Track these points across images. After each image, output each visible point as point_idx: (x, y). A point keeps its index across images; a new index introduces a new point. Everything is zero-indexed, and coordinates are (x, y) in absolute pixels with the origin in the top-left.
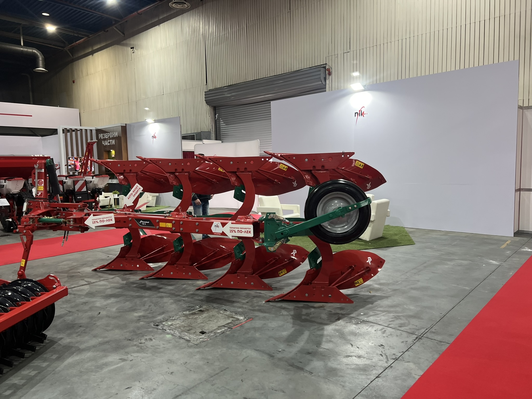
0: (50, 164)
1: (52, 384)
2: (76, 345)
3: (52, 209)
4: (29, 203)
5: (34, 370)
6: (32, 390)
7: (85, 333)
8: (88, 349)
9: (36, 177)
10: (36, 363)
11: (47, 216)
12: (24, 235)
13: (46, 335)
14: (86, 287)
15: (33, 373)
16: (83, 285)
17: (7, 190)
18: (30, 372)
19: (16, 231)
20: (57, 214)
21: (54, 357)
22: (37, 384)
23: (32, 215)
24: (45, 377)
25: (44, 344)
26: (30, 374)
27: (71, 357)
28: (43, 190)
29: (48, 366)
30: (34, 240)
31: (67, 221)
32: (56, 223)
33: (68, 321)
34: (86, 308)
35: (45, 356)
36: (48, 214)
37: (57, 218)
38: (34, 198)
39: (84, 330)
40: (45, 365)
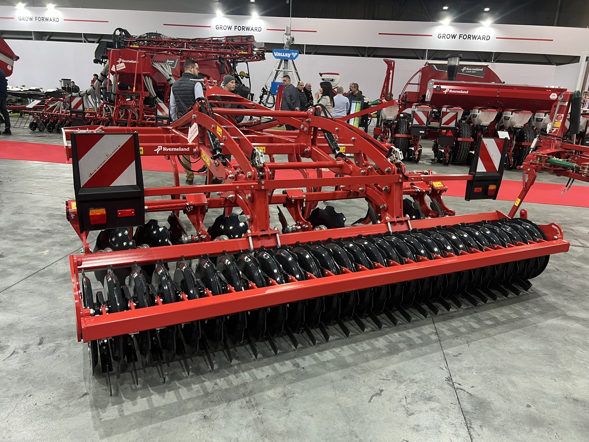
0: (576, 97)
1: (532, 337)
2: (563, 309)
3: (563, 150)
4: (539, 139)
5: (515, 313)
6: (512, 332)
7: (574, 300)
8: (576, 319)
9: (557, 111)
10: (517, 307)
11: (556, 157)
12: (527, 173)
13: (531, 284)
14: (580, 250)
15: (514, 316)
16: (575, 246)
17: (511, 122)
18: (512, 314)
19: (520, 168)
20: (568, 157)
21: (537, 310)
22: (516, 328)
23: (540, 153)
24: (526, 326)
25: (527, 292)
26: (511, 315)
27: (556, 319)
28: (559, 126)
29: (530, 316)
30: (535, 182)
31: (580, 167)
32: (563, 167)
33: (555, 279)
34: (578, 273)
35: (527, 304)
36: (558, 155)
37: (567, 161)
38: (547, 134)
39: (573, 296)
40: (526, 313)
